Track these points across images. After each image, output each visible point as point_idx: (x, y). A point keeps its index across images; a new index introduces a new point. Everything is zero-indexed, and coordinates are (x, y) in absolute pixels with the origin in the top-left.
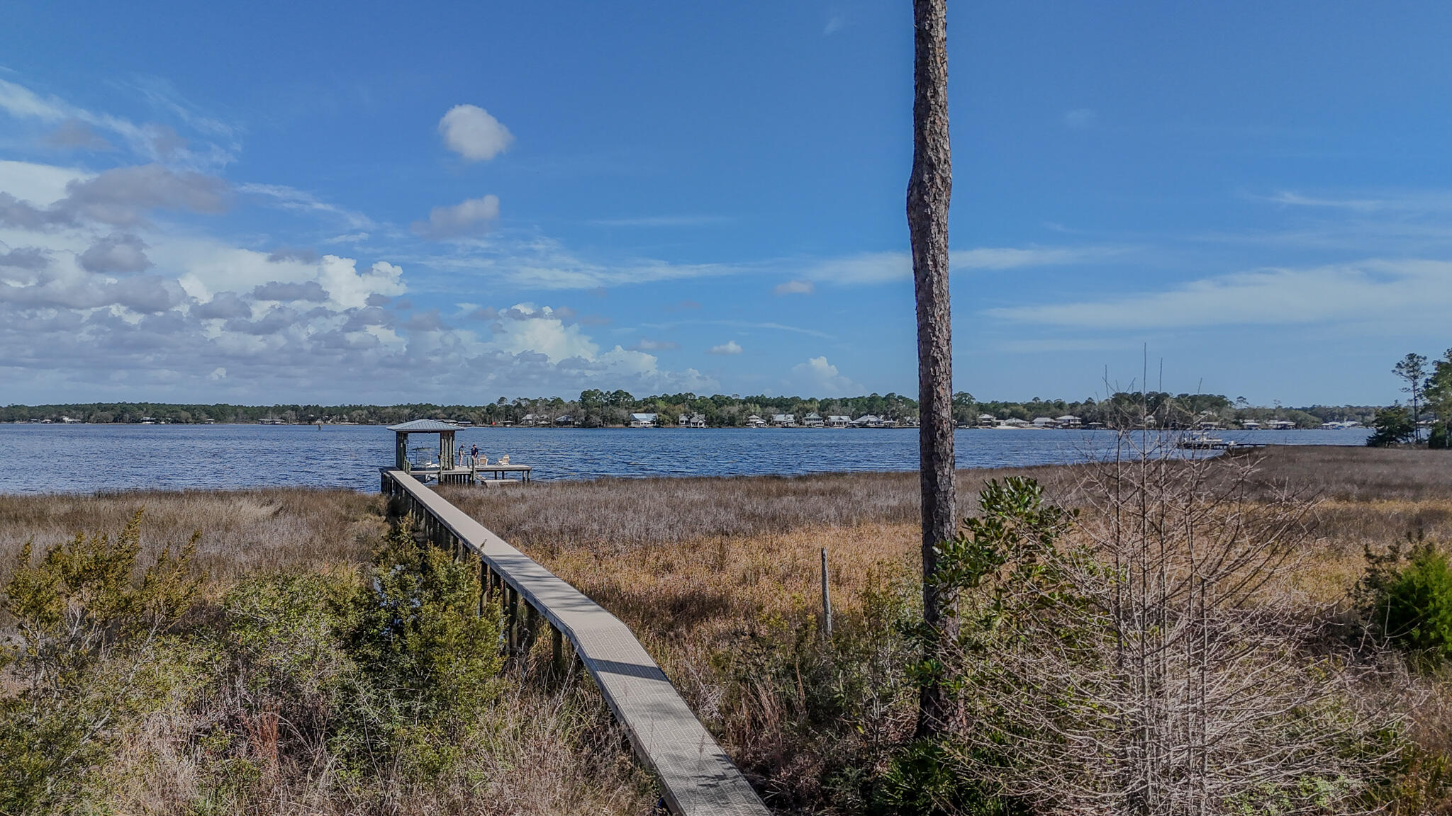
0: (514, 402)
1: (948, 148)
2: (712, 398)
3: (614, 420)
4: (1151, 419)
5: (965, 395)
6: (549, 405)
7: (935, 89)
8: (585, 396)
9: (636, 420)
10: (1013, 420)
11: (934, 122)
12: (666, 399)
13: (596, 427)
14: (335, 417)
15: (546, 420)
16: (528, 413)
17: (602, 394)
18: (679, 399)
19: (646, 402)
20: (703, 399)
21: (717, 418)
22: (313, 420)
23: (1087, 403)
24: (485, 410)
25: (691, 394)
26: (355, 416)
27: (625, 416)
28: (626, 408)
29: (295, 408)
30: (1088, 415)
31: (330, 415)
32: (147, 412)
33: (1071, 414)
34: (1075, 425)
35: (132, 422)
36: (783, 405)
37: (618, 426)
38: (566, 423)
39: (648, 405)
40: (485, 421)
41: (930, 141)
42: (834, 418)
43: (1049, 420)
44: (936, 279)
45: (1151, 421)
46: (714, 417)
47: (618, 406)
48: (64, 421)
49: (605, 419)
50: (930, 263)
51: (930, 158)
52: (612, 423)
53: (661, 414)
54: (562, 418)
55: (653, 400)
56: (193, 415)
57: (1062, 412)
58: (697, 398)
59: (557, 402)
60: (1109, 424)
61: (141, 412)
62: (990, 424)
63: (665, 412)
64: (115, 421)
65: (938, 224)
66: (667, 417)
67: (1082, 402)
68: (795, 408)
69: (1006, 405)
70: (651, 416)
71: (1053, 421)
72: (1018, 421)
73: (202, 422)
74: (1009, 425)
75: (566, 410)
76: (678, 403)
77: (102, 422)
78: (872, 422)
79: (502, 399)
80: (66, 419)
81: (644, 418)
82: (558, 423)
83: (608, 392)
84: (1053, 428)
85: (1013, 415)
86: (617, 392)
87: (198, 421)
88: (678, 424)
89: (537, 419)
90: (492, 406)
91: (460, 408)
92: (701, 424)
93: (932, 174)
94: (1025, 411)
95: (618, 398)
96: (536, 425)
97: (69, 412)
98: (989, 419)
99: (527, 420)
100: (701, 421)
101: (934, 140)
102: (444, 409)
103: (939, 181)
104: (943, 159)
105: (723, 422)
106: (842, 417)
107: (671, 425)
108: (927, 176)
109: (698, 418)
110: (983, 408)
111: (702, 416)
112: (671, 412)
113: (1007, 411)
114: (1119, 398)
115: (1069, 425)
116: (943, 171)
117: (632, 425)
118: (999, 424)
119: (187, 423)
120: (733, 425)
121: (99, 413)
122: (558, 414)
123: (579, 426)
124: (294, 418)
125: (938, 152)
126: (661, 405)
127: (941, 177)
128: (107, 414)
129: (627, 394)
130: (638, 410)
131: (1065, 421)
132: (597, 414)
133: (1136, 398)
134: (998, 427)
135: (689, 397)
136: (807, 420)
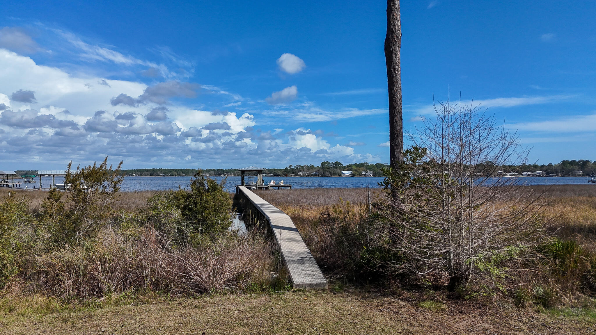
0: (295, 167)
1: (400, 25)
2: (376, 165)
3: (334, 174)
4: (581, 172)
6: (309, 168)
7: (394, 2)
8: (323, 164)
9: (344, 174)
10: (513, 173)
11: (394, 15)
12: (356, 165)
13: (327, 176)
14: (228, 173)
15: (308, 174)
16: (300, 171)
17: (329, 163)
18: (362, 165)
19: (348, 166)
20: (372, 165)
21: (378, 173)
22: (221, 174)
23: (549, 165)
24: (284, 170)
25: (367, 163)
26: (236, 173)
27: (339, 172)
28: (340, 169)
29: (214, 170)
30: (549, 171)
31: (227, 173)
32: (161, 172)
33: (541, 170)
34: (543, 175)
35: (157, 176)
37: (336, 176)
38: (315, 175)
39: (348, 168)
40: (284, 175)
41: (392, 22)
43: (530, 173)
44: (395, 75)
45: (581, 173)
46: (376, 172)
47: (336, 168)
48: (134, 176)
49: (331, 173)
50: (392, 69)
51: (392, 29)
52: (333, 175)
53: (354, 171)
54: (313, 173)
55: (350, 166)
56: (178, 173)
57: (536, 169)
58: (369, 164)
59: (312, 167)
60: (560, 175)
61: (159, 172)
62: (501, 175)
63: (356, 171)
64: (151, 175)
65: (395, 54)
66: (356, 173)
67: (546, 165)
69: (509, 166)
70: (350, 172)
71: (532, 173)
72: (515, 173)
73: (181, 176)
74: (511, 175)
75: (316, 170)
76: (361, 167)
77: (146, 176)
79: (290, 166)
80: (134, 175)
81: (347, 173)
82: (312, 175)
83: (332, 163)
84: (532, 176)
85: (513, 171)
86: (336, 162)
87: (179, 175)
88: (361, 175)
89: (304, 174)
90: (287, 168)
91: (275, 170)
92: (371, 175)
93: (393, 35)
94: (518, 169)
95: (336, 165)
96: (304, 176)
97: (135, 172)
98: (501, 173)
99: (300, 174)
100: (371, 174)
101: (394, 22)
102: (268, 170)
103: (395, 38)
104: (397, 29)
105: (380, 175)
107: (358, 176)
108: (391, 36)
109: (370, 173)
111: (372, 172)
112: (358, 171)
113: (510, 169)
114: (564, 163)
115: (540, 175)
116: (397, 34)
117: (342, 176)
118: (506, 175)
119: (175, 176)
121: (145, 173)
122: (312, 171)
123: (320, 176)
124: (214, 174)
125: (395, 26)
126: (354, 168)
127: (396, 36)
128: (148, 173)
129: (340, 163)
130: (345, 170)
131: (538, 173)
132: (328, 172)
133: (573, 163)
134: (506, 176)
135: (366, 164)
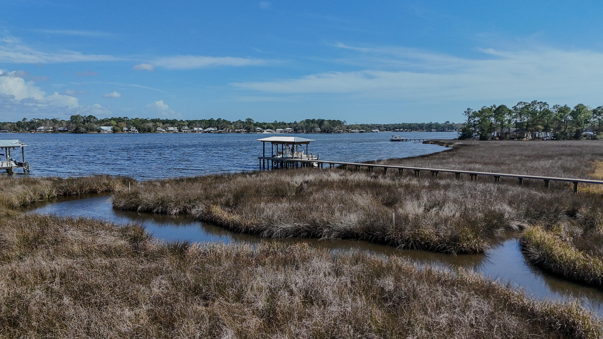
3: (92, 130)
5: (250, 119)
8: (72, 118)
9: (103, 129)
10: (269, 130)
13: (83, 133)
16: (40, 126)
17: (82, 117)
18: (121, 120)
21: (142, 129)
23: (295, 123)
27: (97, 128)
28: (96, 124)
30: (297, 128)
33: (289, 128)
34: (292, 132)
36: (173, 123)
37: (95, 132)
38: (65, 131)
39: (106, 122)
42: (196, 129)
43: (282, 130)
45: (319, 130)
47: (92, 122)
49: (87, 129)
53: (114, 127)
54: (61, 129)
57: (286, 126)
58: (130, 119)
60: (305, 132)
62: (260, 131)
63: (116, 126)
66: (118, 128)
67: (293, 122)
68: (176, 125)
69: (265, 124)
70: (110, 128)
71: (284, 130)
72: (271, 130)
74: (268, 132)
75: (64, 125)
76: (121, 122)
78: (212, 131)
79: (25, 119)
82: (60, 131)
83: (85, 116)
84: (284, 133)
85: (268, 128)
86: (89, 116)
88: (123, 131)
89: (46, 129)
90: (19, 122)
92: (136, 131)
94: (273, 126)
95: (90, 119)
98: (259, 129)
99: (41, 130)
105: (145, 131)
106: (199, 128)
107: (121, 132)
110: (256, 125)
111: (135, 128)
112: (119, 126)
113: (266, 126)
117: (101, 132)
118: (264, 131)
120: (150, 132)
122: (57, 126)
123: (72, 132)
126: (113, 122)
129: (94, 117)
130: (103, 125)
131: (288, 130)
132: (82, 127)
133: (313, 121)
134: (264, 133)
135: (125, 119)
136: (184, 129)
